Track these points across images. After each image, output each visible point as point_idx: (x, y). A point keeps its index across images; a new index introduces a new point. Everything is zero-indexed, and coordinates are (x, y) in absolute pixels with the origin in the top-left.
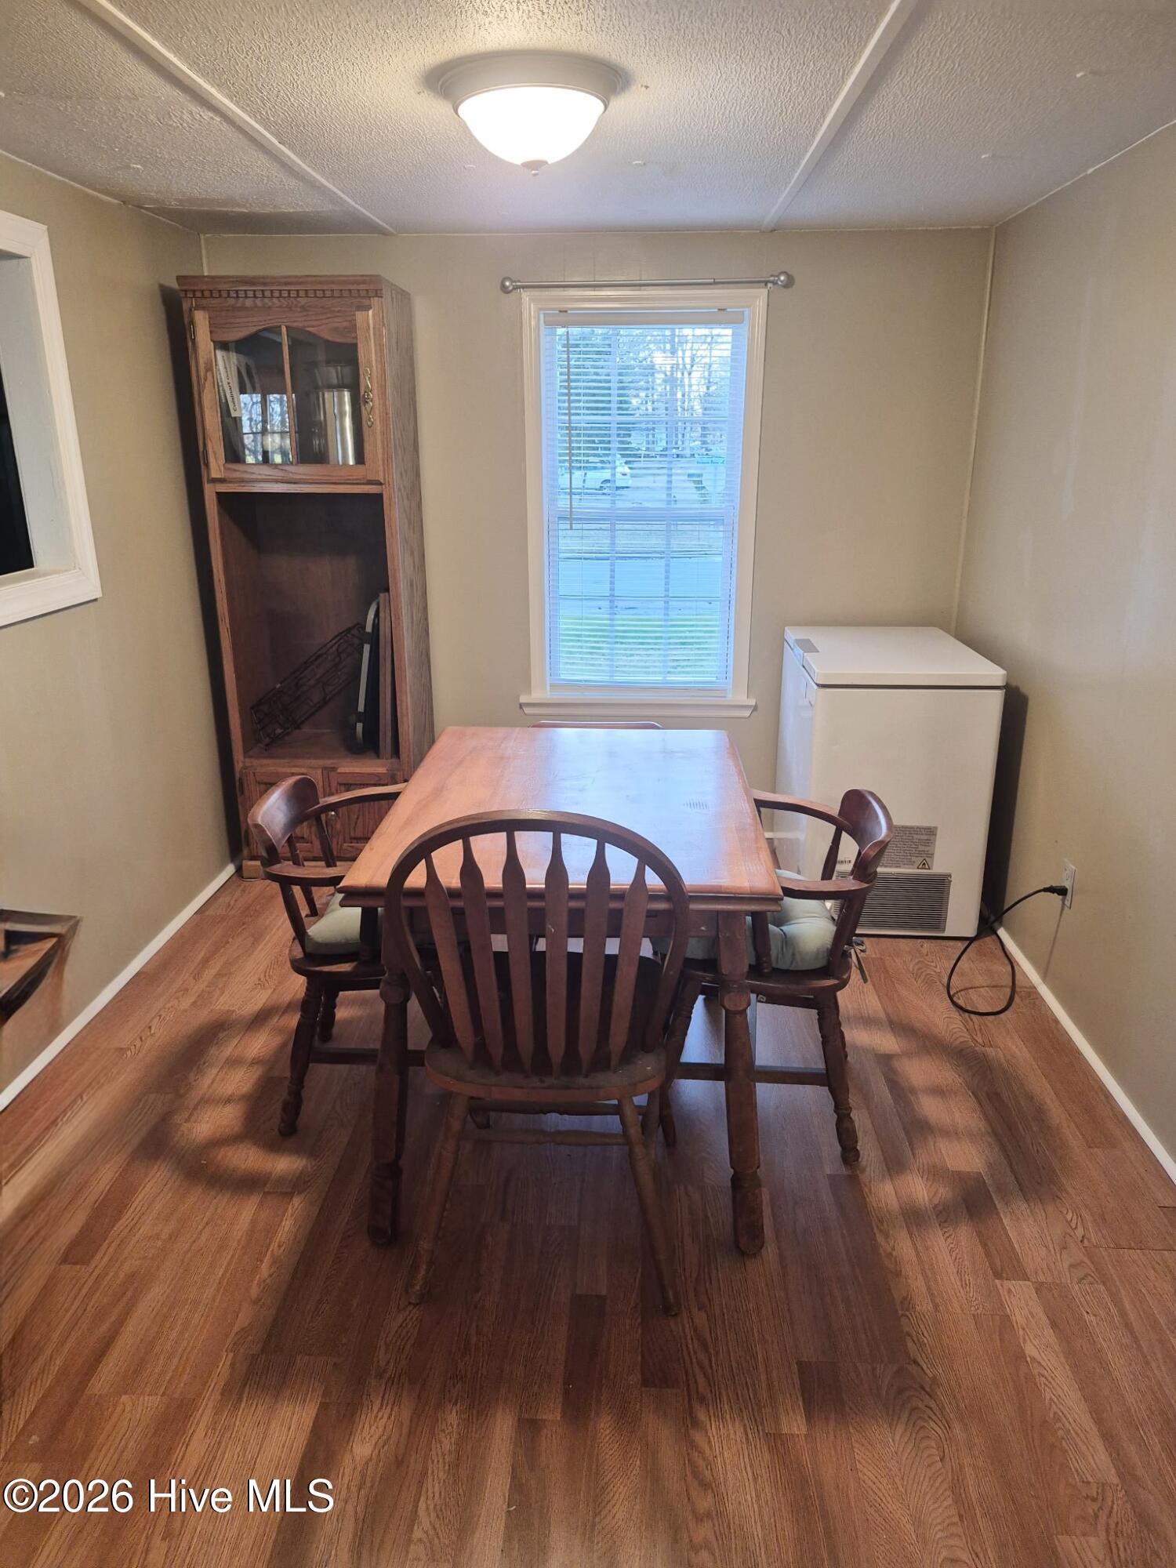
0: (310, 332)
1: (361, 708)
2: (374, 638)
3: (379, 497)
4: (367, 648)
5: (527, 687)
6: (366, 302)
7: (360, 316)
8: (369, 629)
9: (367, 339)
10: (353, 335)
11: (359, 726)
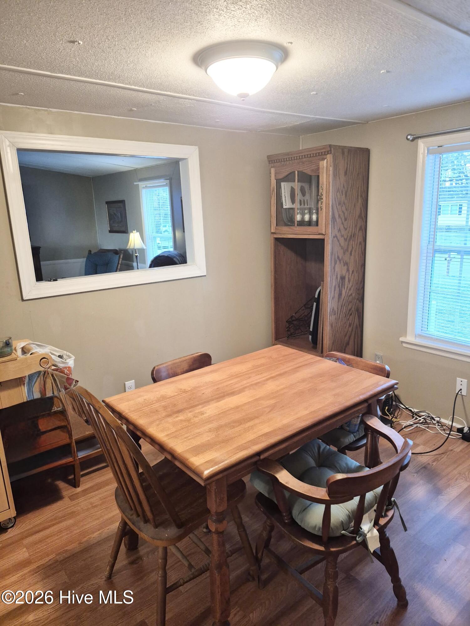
0: (304, 172)
1: (311, 330)
2: (318, 300)
3: (323, 240)
4: (315, 304)
5: (405, 334)
6: (325, 157)
7: (321, 163)
8: (316, 296)
9: (323, 173)
10: (318, 172)
11: (310, 337)
